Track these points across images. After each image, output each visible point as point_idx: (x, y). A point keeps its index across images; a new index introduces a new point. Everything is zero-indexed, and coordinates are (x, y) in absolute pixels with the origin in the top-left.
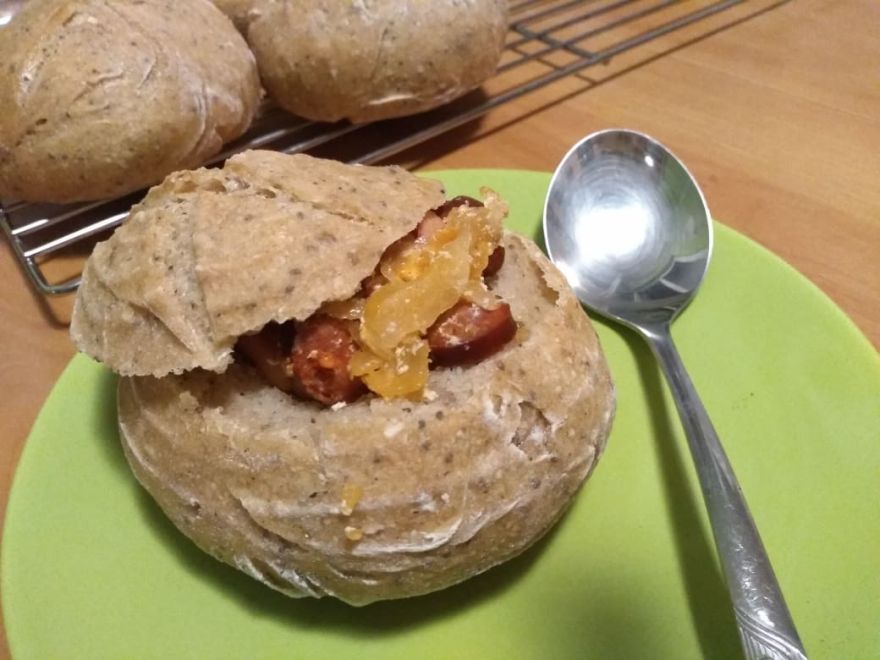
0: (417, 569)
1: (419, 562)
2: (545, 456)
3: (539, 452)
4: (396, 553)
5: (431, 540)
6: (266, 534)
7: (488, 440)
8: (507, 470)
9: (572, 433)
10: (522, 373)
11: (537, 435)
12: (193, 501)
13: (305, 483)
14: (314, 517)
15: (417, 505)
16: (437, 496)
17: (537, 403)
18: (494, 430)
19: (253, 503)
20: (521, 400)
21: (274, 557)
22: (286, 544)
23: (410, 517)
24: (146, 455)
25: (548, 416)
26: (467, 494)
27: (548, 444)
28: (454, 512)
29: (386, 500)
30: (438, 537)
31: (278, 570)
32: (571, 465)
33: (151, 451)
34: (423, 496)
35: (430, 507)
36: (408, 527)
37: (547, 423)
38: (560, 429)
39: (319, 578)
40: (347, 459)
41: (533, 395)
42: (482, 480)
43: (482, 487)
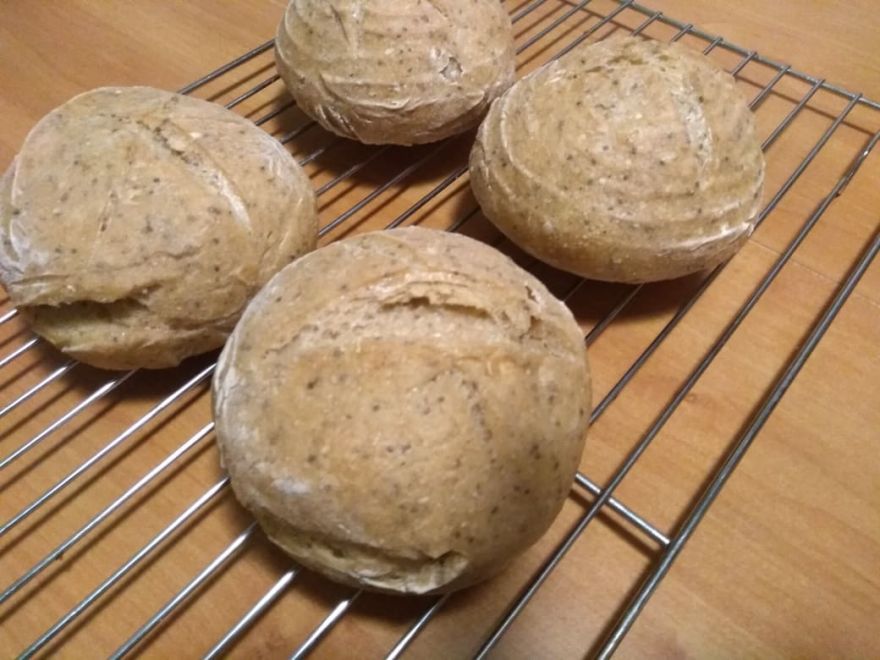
0: (388, 118)
1: (390, 115)
2: (456, 83)
3: (453, 81)
4: (380, 107)
5: (395, 104)
6: (330, 93)
7: (430, 68)
8: (435, 84)
9: (473, 80)
10: (454, 44)
11: (454, 73)
12: (302, 76)
13: (350, 69)
14: (350, 85)
15: (392, 86)
16: (402, 85)
17: (459, 61)
18: (434, 64)
19: (328, 77)
20: (450, 56)
21: (332, 105)
22: (337, 98)
23: (388, 91)
24: (286, 55)
25: (462, 67)
26: (415, 88)
27: (457, 79)
28: (408, 94)
29: (380, 81)
30: (398, 104)
31: (332, 111)
32: (469, 94)
33: (289, 52)
34: (396, 83)
35: (397, 89)
36: (387, 96)
37: (461, 71)
38: (466, 75)
39: (348, 118)
40: (368, 61)
41: (457, 56)
42: (423, 84)
43: (422, 87)
